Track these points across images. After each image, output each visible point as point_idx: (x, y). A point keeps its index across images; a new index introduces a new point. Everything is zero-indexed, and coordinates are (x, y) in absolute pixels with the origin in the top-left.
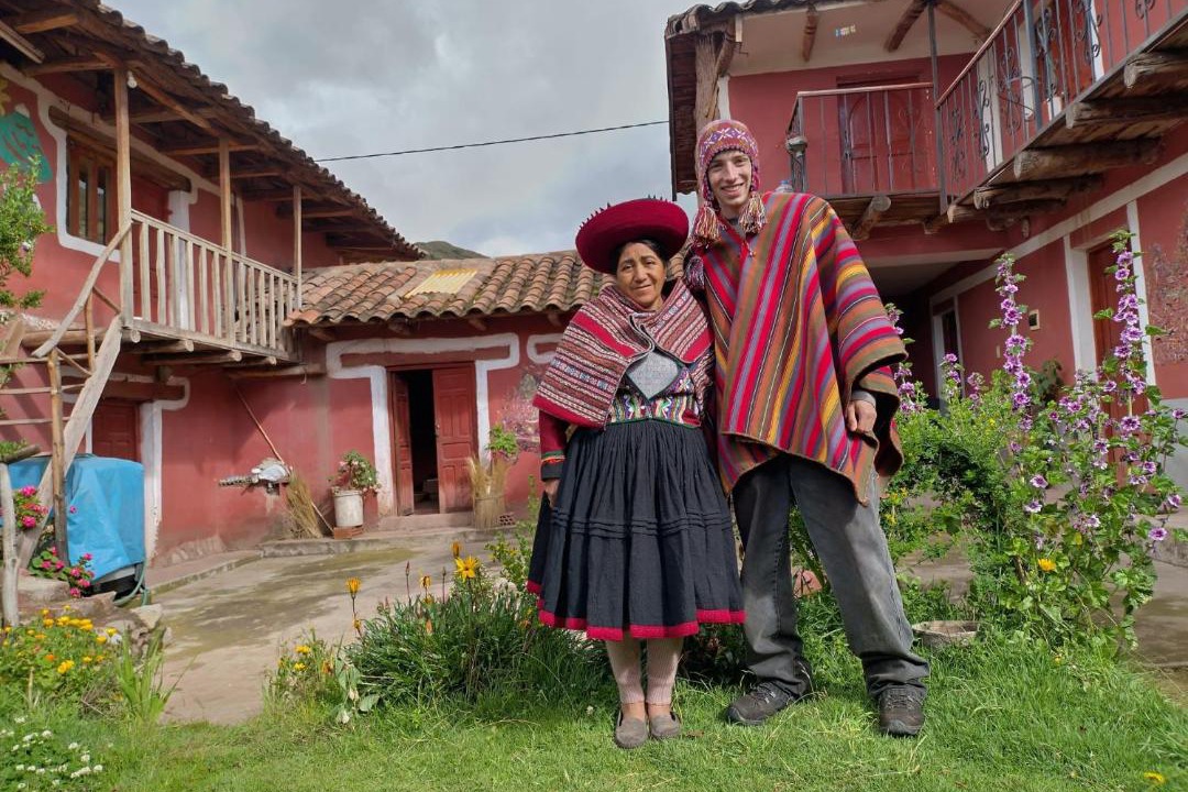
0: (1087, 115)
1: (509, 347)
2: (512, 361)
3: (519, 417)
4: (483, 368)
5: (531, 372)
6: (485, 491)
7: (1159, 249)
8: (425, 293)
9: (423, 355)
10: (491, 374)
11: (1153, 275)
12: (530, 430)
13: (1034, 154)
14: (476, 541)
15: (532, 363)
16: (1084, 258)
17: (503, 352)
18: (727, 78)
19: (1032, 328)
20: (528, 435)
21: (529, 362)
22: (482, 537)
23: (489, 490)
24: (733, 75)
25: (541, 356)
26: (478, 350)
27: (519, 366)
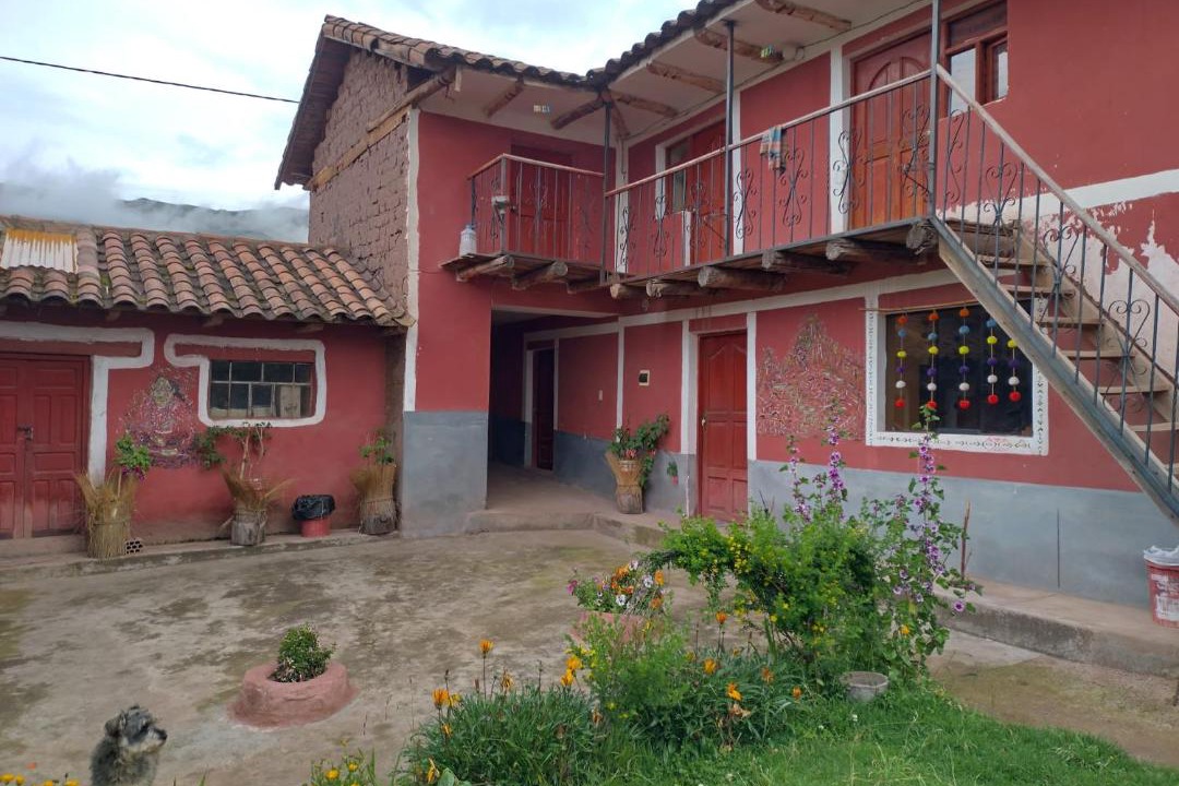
0: (779, 261)
1: (141, 343)
2: (146, 359)
3: (147, 426)
4: (102, 367)
5: (168, 376)
6: (110, 512)
7: (771, 352)
8: (31, 267)
9: (17, 341)
10: (114, 375)
11: (764, 371)
12: (160, 441)
13: (716, 271)
14: (93, 573)
15: (169, 365)
16: (696, 340)
17: (135, 350)
18: (418, 111)
19: (641, 384)
20: (156, 447)
21: (166, 364)
22: (103, 568)
23: (115, 513)
24: (424, 109)
25: (180, 359)
26: (98, 343)
27: (152, 367)
